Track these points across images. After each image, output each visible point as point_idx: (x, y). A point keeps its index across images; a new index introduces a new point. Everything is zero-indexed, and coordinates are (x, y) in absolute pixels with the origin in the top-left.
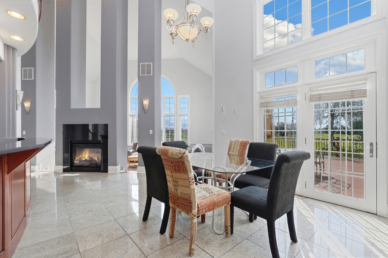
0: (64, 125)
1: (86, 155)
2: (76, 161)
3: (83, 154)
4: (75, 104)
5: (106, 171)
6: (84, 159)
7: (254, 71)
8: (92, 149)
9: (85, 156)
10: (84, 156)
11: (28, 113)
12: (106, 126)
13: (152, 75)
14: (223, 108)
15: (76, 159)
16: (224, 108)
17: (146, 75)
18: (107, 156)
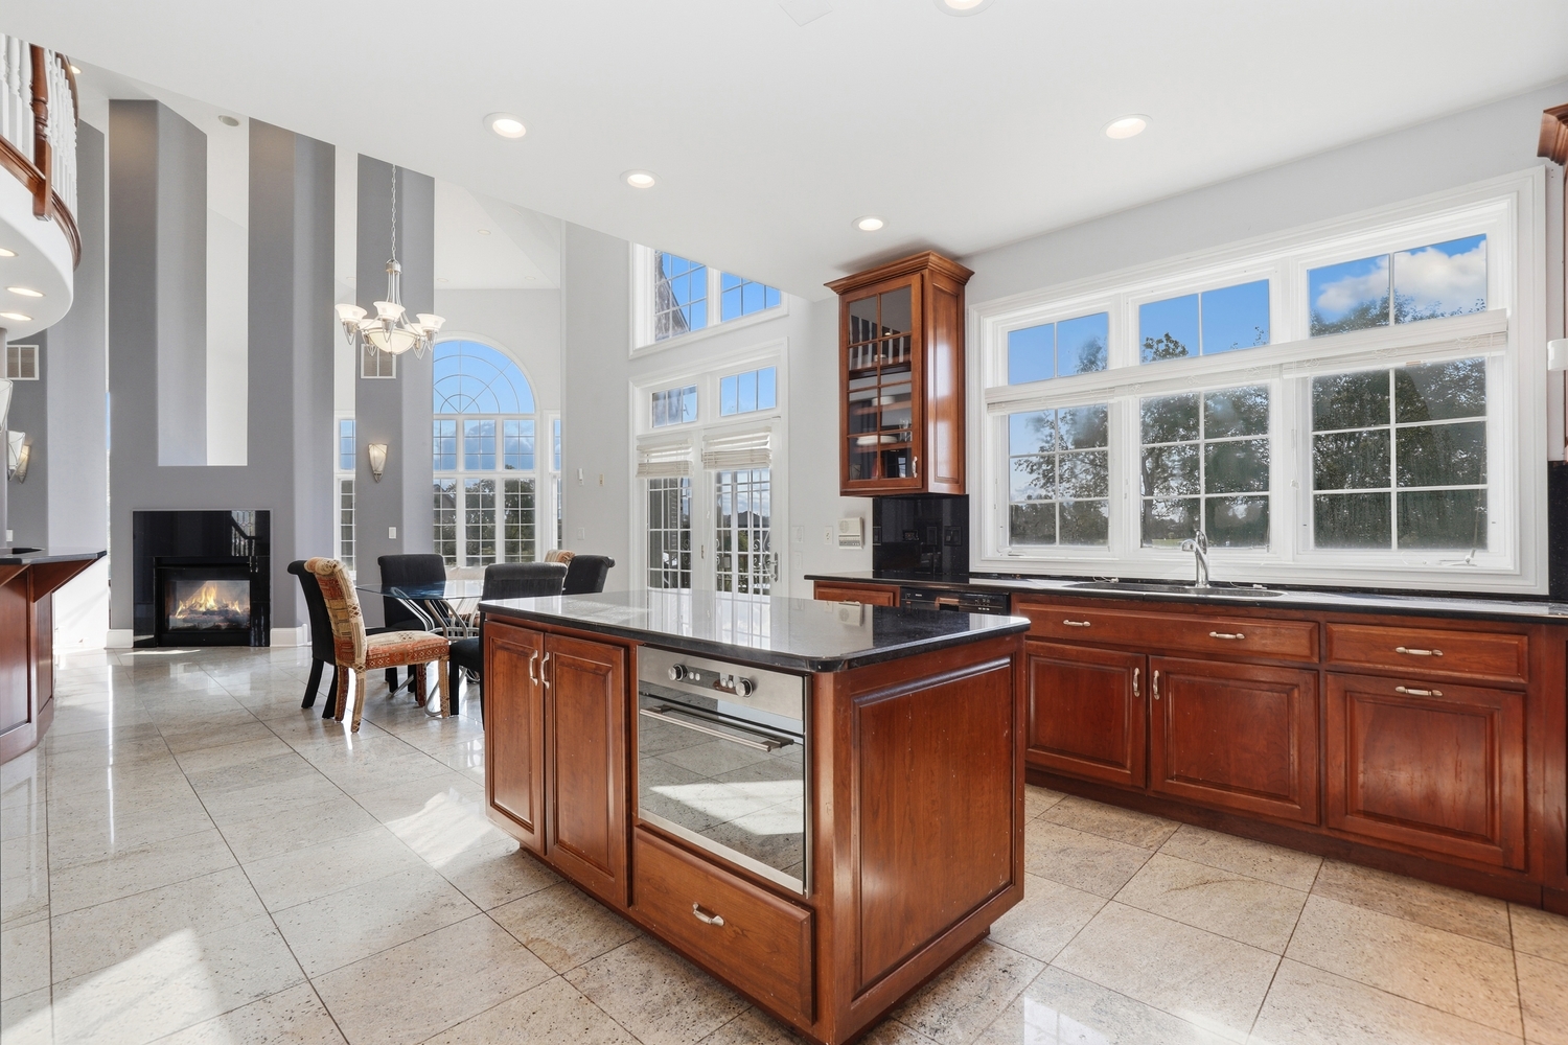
0: (135, 514)
1: (208, 598)
2: (180, 613)
3: (201, 595)
4: (169, 454)
5: (264, 641)
6: (203, 609)
7: (631, 384)
8: (224, 583)
9: (206, 600)
10: (202, 602)
11: (22, 478)
12: (263, 518)
13: (394, 377)
14: (578, 472)
15: (180, 609)
16: (581, 470)
17: (378, 377)
18: (269, 600)
